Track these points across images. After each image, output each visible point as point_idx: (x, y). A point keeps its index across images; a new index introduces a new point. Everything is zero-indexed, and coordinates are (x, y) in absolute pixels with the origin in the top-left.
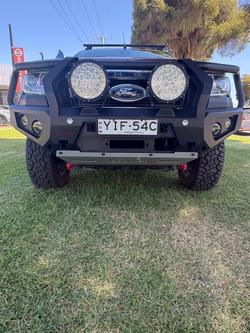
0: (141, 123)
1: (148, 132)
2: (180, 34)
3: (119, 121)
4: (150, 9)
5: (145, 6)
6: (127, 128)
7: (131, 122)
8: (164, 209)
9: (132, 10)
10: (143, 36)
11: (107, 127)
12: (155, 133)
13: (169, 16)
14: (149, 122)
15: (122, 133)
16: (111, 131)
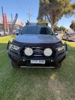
0: (41, 61)
1: (43, 63)
2: (53, 10)
3: (36, 61)
4: (45, 3)
5: (43, 2)
6: (38, 62)
7: (39, 61)
8: (47, 76)
9: (39, 3)
10: (42, 10)
11: (33, 62)
12: (44, 63)
13: (50, 5)
14: (43, 61)
15: (36, 63)
16: (34, 63)
